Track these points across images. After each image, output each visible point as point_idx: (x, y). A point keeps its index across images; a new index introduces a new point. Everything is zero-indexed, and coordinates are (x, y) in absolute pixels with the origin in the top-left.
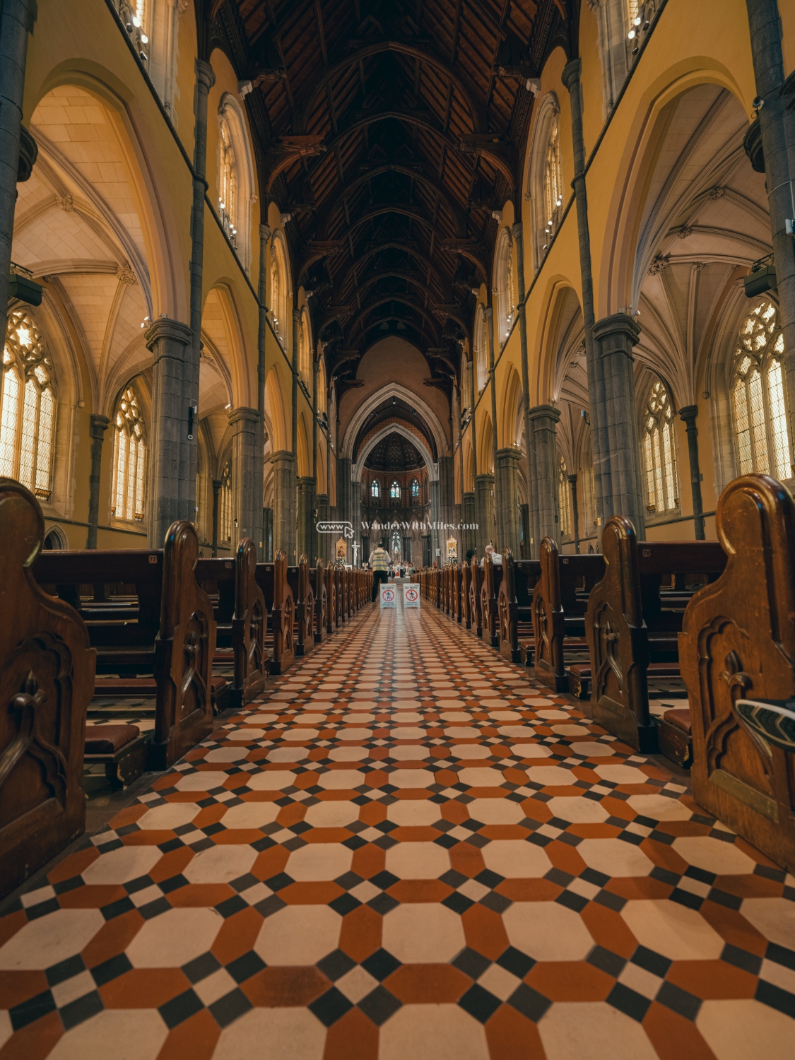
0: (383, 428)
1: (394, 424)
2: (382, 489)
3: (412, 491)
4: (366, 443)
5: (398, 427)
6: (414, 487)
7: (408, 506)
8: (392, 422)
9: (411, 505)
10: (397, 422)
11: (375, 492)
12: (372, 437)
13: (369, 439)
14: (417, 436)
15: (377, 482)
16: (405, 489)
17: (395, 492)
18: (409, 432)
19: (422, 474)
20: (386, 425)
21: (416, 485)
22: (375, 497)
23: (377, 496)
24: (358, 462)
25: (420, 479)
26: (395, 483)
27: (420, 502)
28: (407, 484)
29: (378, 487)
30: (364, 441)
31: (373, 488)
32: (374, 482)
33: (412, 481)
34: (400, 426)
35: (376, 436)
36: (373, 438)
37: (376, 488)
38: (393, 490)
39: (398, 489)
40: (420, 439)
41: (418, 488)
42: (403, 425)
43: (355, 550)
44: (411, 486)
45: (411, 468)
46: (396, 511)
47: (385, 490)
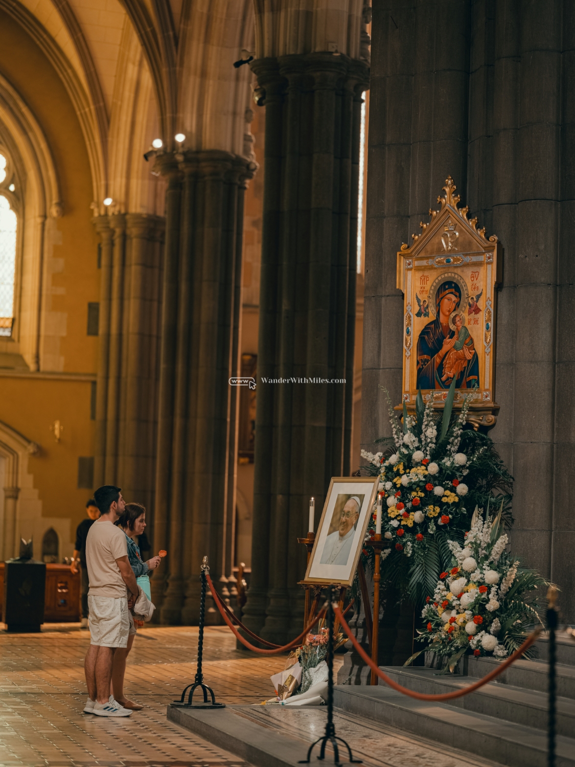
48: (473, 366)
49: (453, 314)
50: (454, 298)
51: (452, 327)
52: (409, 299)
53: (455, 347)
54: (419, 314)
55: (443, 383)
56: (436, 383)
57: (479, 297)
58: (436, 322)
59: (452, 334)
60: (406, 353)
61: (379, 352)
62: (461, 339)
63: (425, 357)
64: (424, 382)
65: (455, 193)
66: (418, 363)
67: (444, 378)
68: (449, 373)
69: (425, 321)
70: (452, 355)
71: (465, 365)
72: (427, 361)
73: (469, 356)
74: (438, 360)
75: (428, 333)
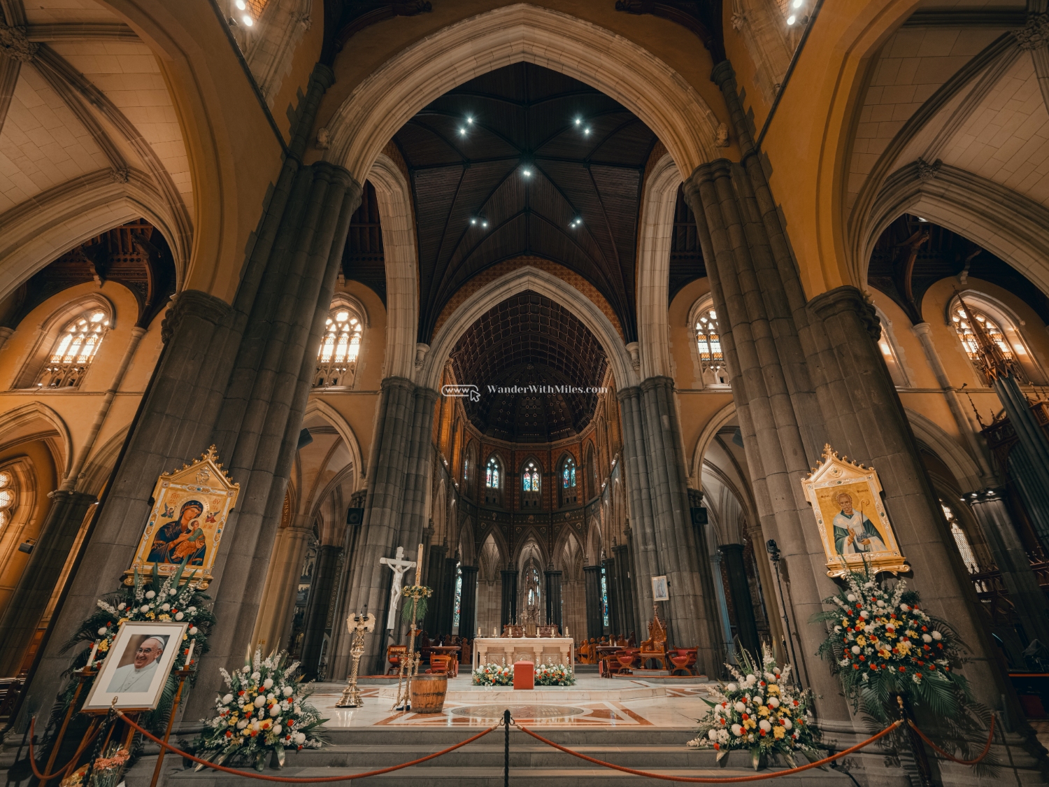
0: (501, 275)
1: (527, 268)
2: (507, 474)
3: (562, 479)
4: (459, 303)
5: (536, 276)
6: (566, 472)
7: (554, 507)
8: (522, 265)
9: (560, 504)
10: (535, 265)
11: (493, 479)
12: (473, 291)
13: (466, 297)
14: (583, 291)
15: (498, 462)
16: (550, 475)
17: (532, 482)
18: (563, 283)
19: (581, 445)
20: (509, 270)
21: (570, 468)
22: (492, 489)
23: (496, 486)
24: (435, 342)
25: (578, 455)
26: (531, 465)
27: (580, 497)
28: (553, 465)
29: (499, 470)
30: (454, 300)
31: (489, 472)
32: (493, 461)
33: (563, 461)
34: (542, 273)
35: (483, 290)
36: (476, 295)
37: (496, 473)
38: (527, 478)
39: (536, 476)
40: (590, 296)
41: (574, 471)
42: (548, 270)
43: (398, 577)
44: (562, 470)
45: (560, 437)
46: (531, 517)
47: (513, 477)
48: (201, 553)
49: (193, 520)
50: (196, 511)
51: (190, 528)
52: (158, 504)
53: (189, 540)
54: (164, 515)
55: (172, 560)
56: (166, 560)
57: (216, 514)
58: (178, 523)
59: (189, 531)
60: (146, 536)
61: (118, 534)
62: (196, 535)
63: (161, 542)
64: (154, 557)
65: (215, 455)
66: (153, 545)
67: (173, 557)
68: (178, 554)
69: (168, 520)
70: (185, 544)
71: (195, 551)
72: (162, 545)
73: (199, 546)
74: (172, 546)
75: (168, 528)
